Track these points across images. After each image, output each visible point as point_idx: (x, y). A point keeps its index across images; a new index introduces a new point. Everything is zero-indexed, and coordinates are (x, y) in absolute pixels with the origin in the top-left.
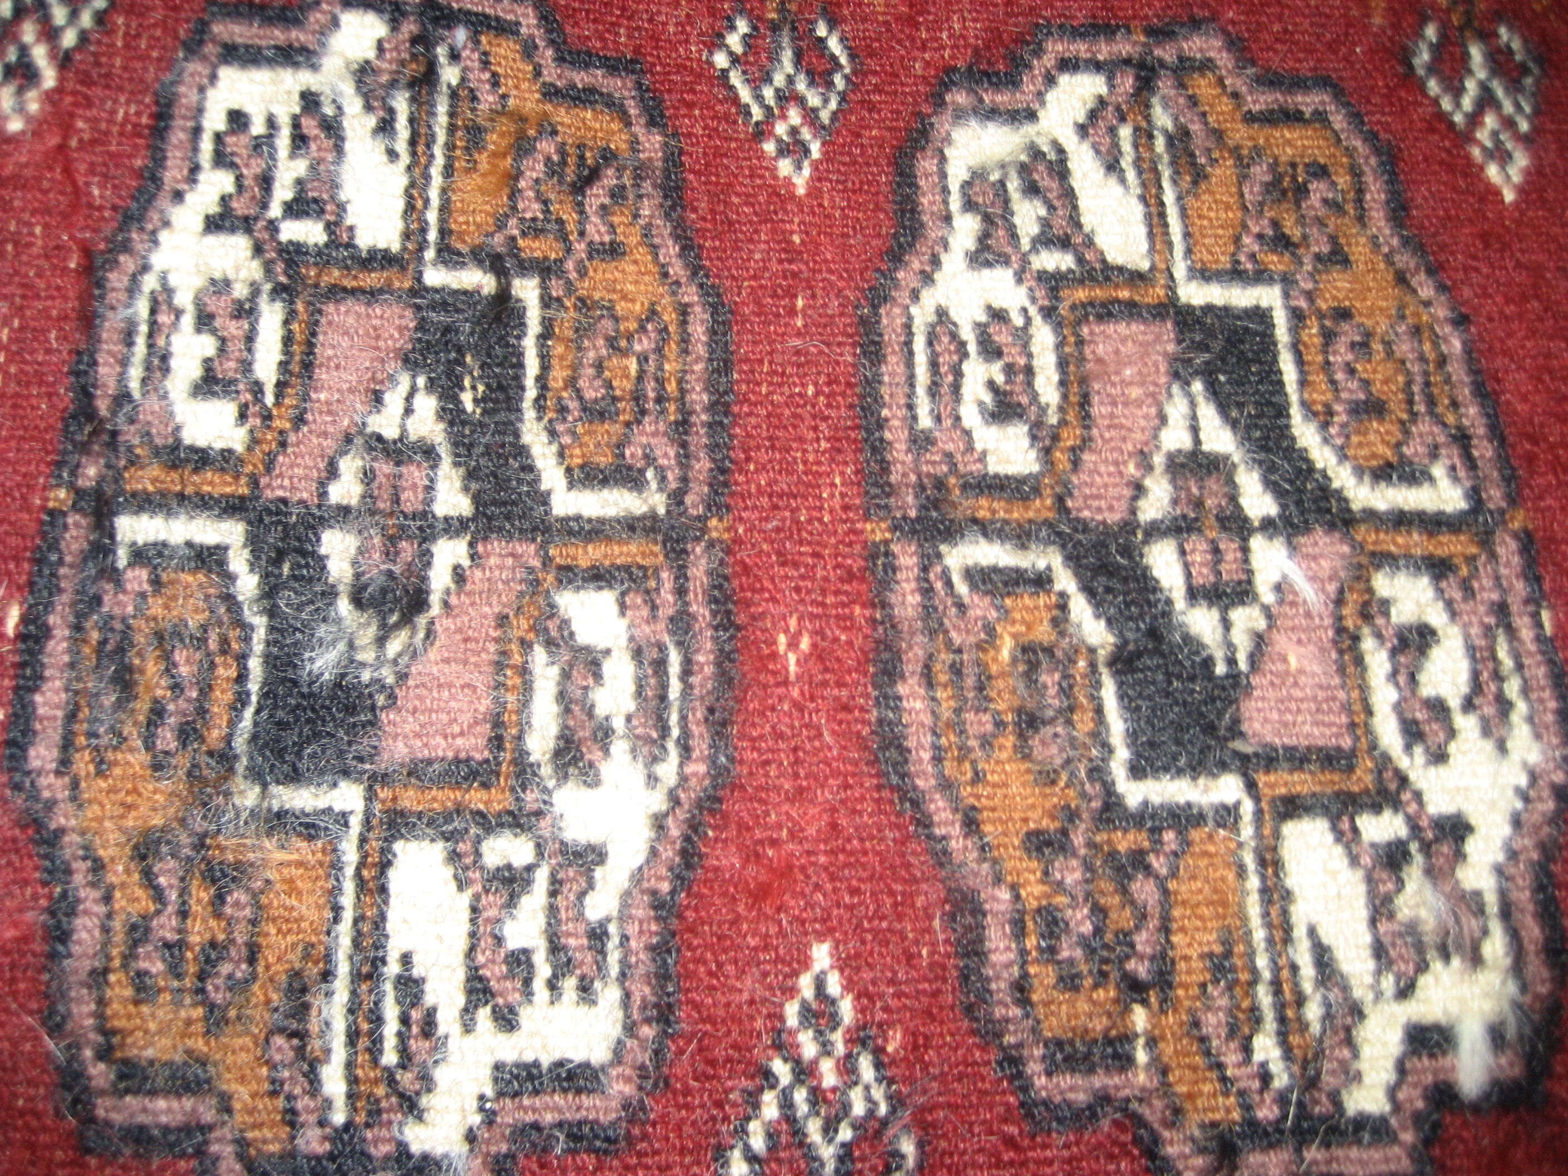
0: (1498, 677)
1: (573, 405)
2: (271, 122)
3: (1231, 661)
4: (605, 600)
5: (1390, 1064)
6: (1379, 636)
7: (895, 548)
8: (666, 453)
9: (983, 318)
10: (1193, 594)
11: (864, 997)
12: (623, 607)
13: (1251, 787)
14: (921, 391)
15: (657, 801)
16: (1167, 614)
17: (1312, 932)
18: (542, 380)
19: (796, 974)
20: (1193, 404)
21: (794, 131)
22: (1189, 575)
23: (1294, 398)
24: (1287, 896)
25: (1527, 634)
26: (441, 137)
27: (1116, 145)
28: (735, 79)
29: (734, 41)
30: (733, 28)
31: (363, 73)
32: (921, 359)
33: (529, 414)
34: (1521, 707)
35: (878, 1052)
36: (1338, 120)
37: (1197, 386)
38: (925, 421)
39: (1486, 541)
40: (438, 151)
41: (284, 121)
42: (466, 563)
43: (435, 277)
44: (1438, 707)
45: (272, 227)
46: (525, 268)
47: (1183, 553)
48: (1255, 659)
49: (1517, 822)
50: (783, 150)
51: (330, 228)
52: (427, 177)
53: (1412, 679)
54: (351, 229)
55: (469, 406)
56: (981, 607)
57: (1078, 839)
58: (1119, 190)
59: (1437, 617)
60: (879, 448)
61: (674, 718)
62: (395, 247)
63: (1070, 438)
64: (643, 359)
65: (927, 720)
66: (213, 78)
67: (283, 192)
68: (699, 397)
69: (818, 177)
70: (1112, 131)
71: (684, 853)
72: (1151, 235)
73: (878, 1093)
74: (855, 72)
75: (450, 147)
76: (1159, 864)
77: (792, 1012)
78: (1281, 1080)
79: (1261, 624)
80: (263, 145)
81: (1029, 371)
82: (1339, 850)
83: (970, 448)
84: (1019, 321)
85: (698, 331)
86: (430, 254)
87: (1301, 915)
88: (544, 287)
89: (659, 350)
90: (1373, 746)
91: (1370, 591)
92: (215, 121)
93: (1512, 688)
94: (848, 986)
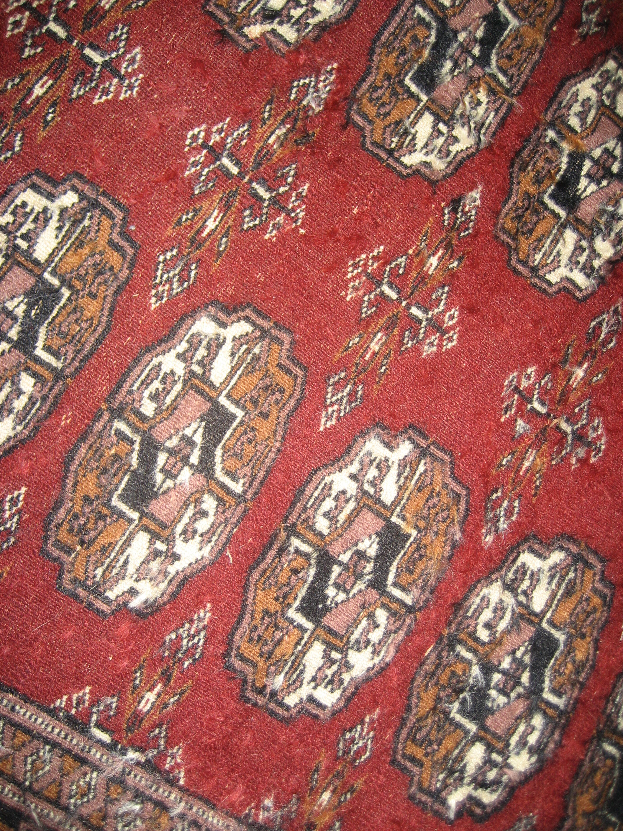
0: (214, 534)
1: (57, 329)
2: (32, 210)
3: (158, 489)
4: (32, 381)
5: (122, 591)
6: (195, 507)
7: (105, 413)
8: (71, 355)
9: (168, 372)
10: (162, 470)
11: (26, 503)
12: (35, 384)
13: (140, 518)
14: (140, 380)
15: (12, 434)
16: (153, 470)
17: (128, 556)
18: (54, 318)
19: (15, 489)
20: (199, 427)
21: (163, 292)
22: (165, 464)
23: (223, 441)
24: (129, 545)
25: (228, 529)
26: (72, 240)
27: (239, 349)
28: (161, 266)
29: (169, 255)
30: (172, 250)
31: (63, 211)
32: (146, 372)
33: (45, 325)
34: (213, 543)
35: (20, 517)
36: (299, 381)
37: (204, 423)
38: (135, 388)
39: (238, 503)
40: (70, 242)
41: (36, 211)
42: (7, 350)
43: (46, 275)
44: (195, 532)
45: (15, 238)
46: (71, 287)
47: (168, 458)
48: (164, 493)
49: (190, 565)
50: (156, 295)
51: (29, 247)
52: (62, 248)
53: (195, 520)
54: (34, 250)
55: (33, 314)
56: (114, 439)
57: (96, 503)
58: (229, 362)
59: (212, 512)
60: (120, 387)
61: (29, 417)
62: (42, 261)
63: (165, 414)
64: (82, 328)
65: (83, 455)
66: (25, 191)
67: (23, 230)
68: (88, 347)
69: (159, 308)
70: (241, 345)
71: (10, 449)
72: (226, 379)
73: (14, 525)
74: (193, 284)
75: (73, 243)
76: (109, 520)
77: (9, 497)
78: (97, 579)
79: (172, 486)
80: (27, 215)
81: (168, 393)
82: (148, 544)
83: (140, 401)
84: (176, 378)
85: (100, 329)
86: (49, 269)
87: (129, 551)
88: (71, 295)
89: (87, 329)
90: (173, 529)
91: (202, 496)
92: (18, 202)
93: (214, 538)
94: (24, 499)
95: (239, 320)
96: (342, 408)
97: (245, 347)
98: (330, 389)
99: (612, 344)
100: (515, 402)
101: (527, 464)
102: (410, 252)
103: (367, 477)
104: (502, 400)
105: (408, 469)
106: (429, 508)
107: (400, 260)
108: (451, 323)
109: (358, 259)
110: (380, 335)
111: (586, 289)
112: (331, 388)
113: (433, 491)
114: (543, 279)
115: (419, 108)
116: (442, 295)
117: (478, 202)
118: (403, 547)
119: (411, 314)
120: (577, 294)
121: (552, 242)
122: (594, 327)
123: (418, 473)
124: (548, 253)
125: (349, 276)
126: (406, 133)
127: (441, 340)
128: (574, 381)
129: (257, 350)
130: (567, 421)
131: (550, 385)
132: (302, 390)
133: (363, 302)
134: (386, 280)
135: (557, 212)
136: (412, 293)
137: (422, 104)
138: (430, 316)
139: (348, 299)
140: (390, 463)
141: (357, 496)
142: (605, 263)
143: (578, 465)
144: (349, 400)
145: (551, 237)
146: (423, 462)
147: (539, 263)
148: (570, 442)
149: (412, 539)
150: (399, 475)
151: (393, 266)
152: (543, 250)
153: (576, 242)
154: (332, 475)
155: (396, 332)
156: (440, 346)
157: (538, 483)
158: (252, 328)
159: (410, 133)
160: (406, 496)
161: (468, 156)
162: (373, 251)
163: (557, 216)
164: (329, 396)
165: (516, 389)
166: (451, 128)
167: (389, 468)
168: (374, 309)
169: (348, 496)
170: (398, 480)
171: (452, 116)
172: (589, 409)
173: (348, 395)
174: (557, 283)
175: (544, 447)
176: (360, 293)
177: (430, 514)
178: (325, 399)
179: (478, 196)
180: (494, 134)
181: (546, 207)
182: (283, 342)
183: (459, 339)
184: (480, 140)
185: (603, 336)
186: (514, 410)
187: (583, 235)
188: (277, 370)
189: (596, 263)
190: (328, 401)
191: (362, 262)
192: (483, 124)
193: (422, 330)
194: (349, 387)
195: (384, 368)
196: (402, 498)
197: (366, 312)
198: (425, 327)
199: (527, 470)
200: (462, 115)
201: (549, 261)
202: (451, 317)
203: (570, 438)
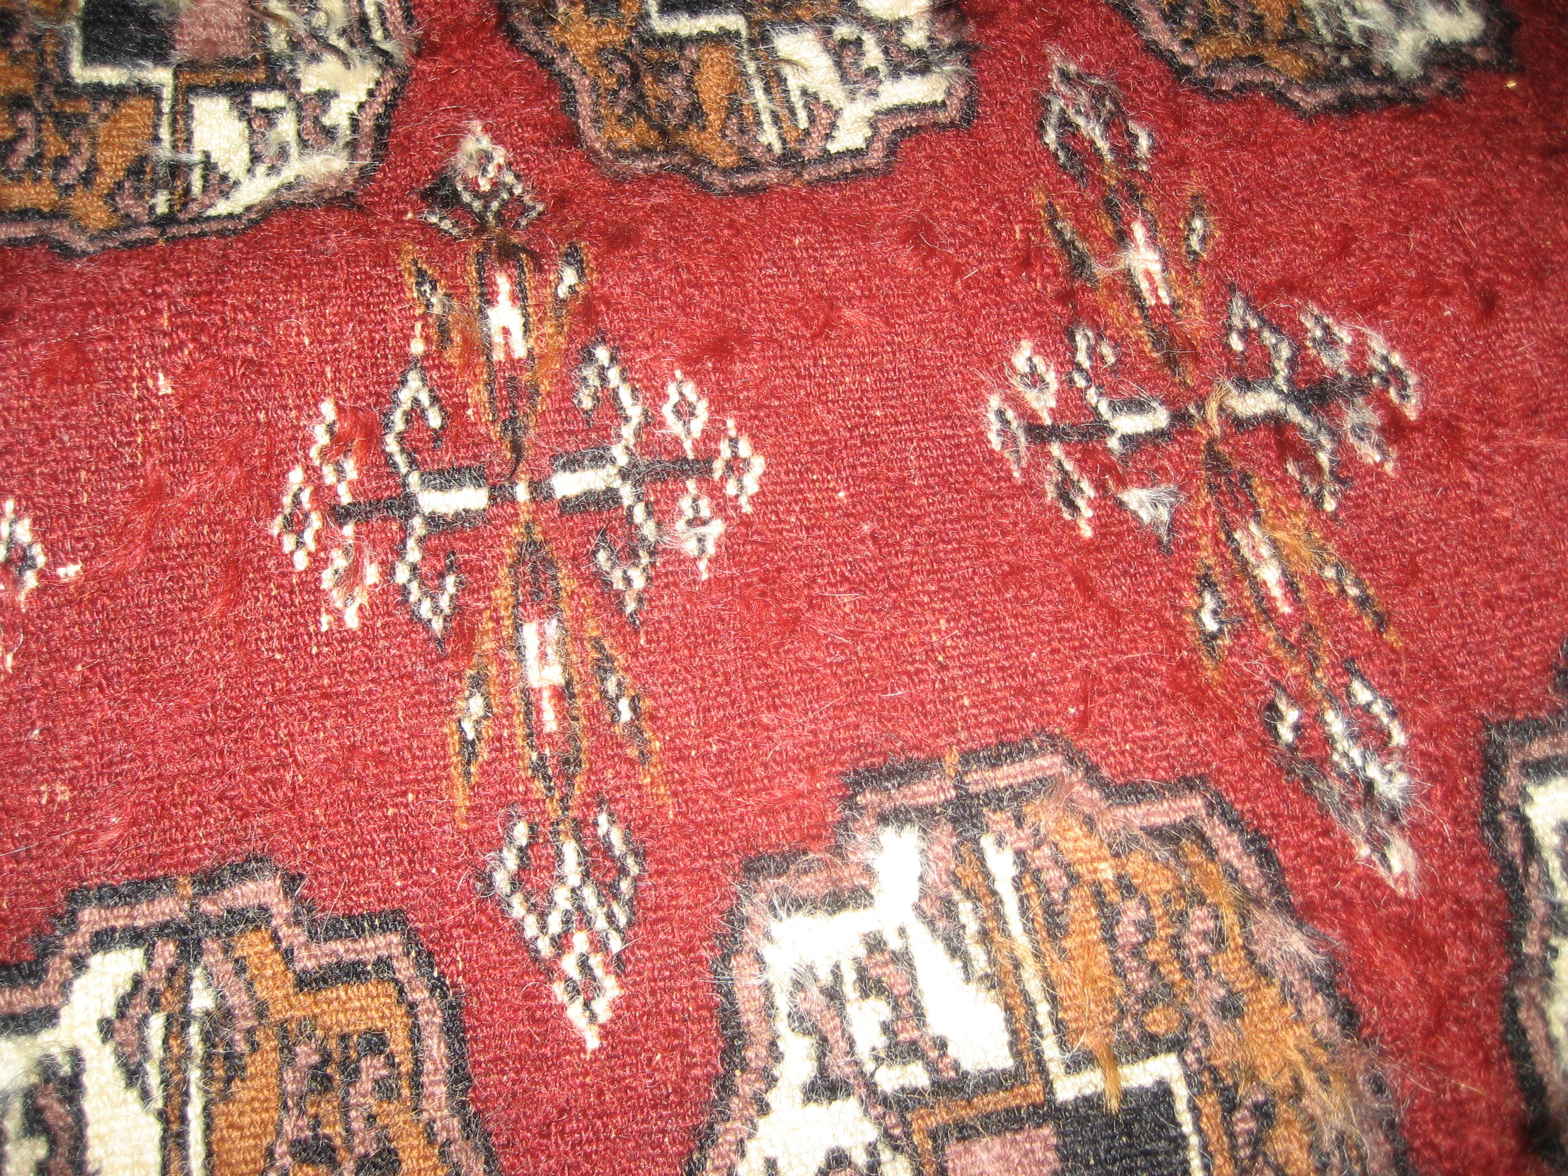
95: (79, 964)
96: (601, 923)
97: (157, 1023)
98: (518, 908)
99: (1144, 143)
100: (1069, 466)
101: (1270, 574)
102: (417, 347)
103: (863, 1051)
104: (1031, 489)
105: (965, 910)
106: (1136, 952)
107: (405, 396)
108: (697, 426)
109: (287, 500)
110: (530, 632)
111: (949, 94)
112: (517, 901)
113: (1099, 896)
114: (827, 158)
115: (166, 107)
116: (603, 379)
117: (500, 154)
118: (1179, 1142)
119: (565, 502)
120: (942, 117)
121: (767, 90)
122: (1063, 145)
123: (1004, 887)
124: (784, 113)
125: (301, 561)
126: (177, 170)
127: (715, 492)
128: (1155, 290)
129: (202, 1000)
130: (1245, 385)
131: (1106, 350)
132: (437, 987)
133: (404, 590)
134: (414, 478)
135: (713, 29)
136: (517, 448)
137: (167, 93)
138: (623, 460)
139: (352, 621)
140: (895, 944)
141: (887, 1134)
142: (932, 22)
143: (1394, 453)
144: (599, 884)
145: (757, 85)
146: (987, 842)
147: (784, 142)
148: (1309, 425)
149: (1181, 1092)
150: (955, 950)
151: (399, 425)
152: (766, 118)
153: (825, 44)
154: (750, 1146)
155: (566, 581)
156: (723, 506)
157: (1353, 591)
158: (138, 953)
159: (190, 167)
160: (1034, 987)
161: (390, 106)
162: (308, 441)
163: (723, 38)
164: (531, 927)
165: (1037, 433)
166: (290, 85)
167: (903, 959)
168: (450, 580)
169: (861, 1159)
170: (967, 966)
171: (271, 61)
172: (1258, 315)
173: (586, 875)
174: (869, 141)
175: (1264, 496)
176: (372, 574)
177: (1154, 966)
178: (528, 947)
179: (486, 143)
180: (409, 18)
181: (679, 42)
182: (263, 909)
183: (757, 446)
184: (384, 53)
185: (1103, 145)
186: (1085, 485)
187: (823, 20)
188: (307, 1000)
189: (915, 37)
190: (545, 947)
191: (305, 497)
192: (363, 21)
193: (639, 513)
194: (570, 849)
195: (624, 705)
196: (1031, 1005)
197: (436, 610)
198: (638, 498)
199: (1290, 586)
200: (295, 44)
201: (803, 123)
202: (684, 411)
203: (1295, 414)
